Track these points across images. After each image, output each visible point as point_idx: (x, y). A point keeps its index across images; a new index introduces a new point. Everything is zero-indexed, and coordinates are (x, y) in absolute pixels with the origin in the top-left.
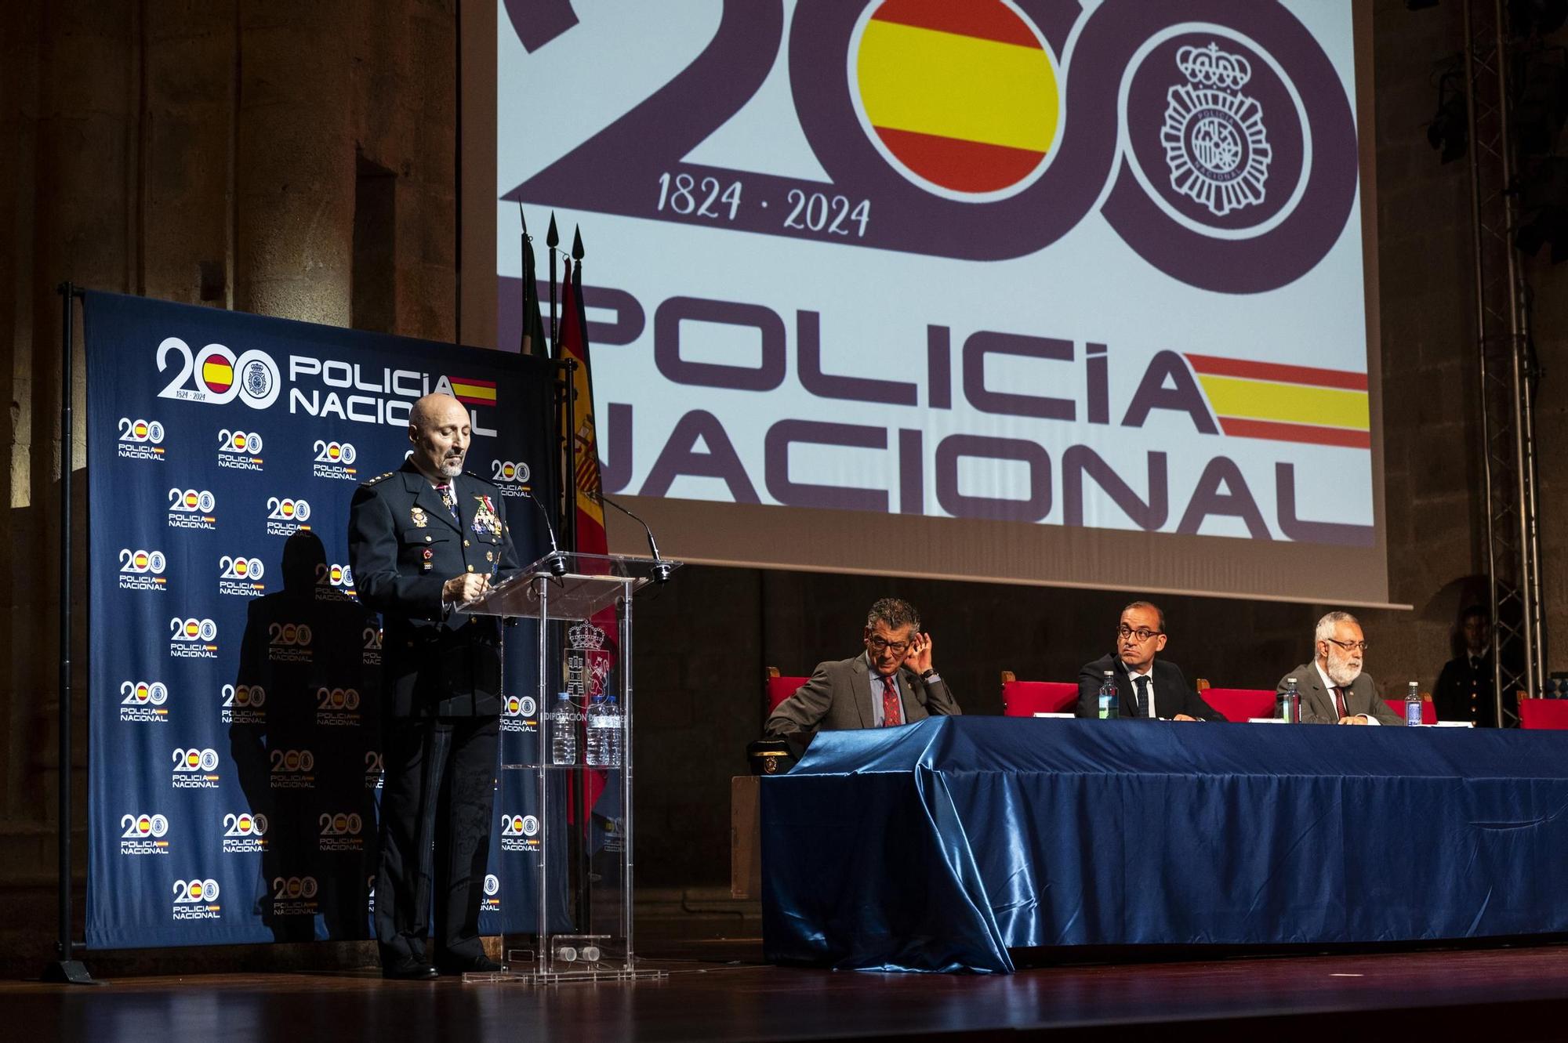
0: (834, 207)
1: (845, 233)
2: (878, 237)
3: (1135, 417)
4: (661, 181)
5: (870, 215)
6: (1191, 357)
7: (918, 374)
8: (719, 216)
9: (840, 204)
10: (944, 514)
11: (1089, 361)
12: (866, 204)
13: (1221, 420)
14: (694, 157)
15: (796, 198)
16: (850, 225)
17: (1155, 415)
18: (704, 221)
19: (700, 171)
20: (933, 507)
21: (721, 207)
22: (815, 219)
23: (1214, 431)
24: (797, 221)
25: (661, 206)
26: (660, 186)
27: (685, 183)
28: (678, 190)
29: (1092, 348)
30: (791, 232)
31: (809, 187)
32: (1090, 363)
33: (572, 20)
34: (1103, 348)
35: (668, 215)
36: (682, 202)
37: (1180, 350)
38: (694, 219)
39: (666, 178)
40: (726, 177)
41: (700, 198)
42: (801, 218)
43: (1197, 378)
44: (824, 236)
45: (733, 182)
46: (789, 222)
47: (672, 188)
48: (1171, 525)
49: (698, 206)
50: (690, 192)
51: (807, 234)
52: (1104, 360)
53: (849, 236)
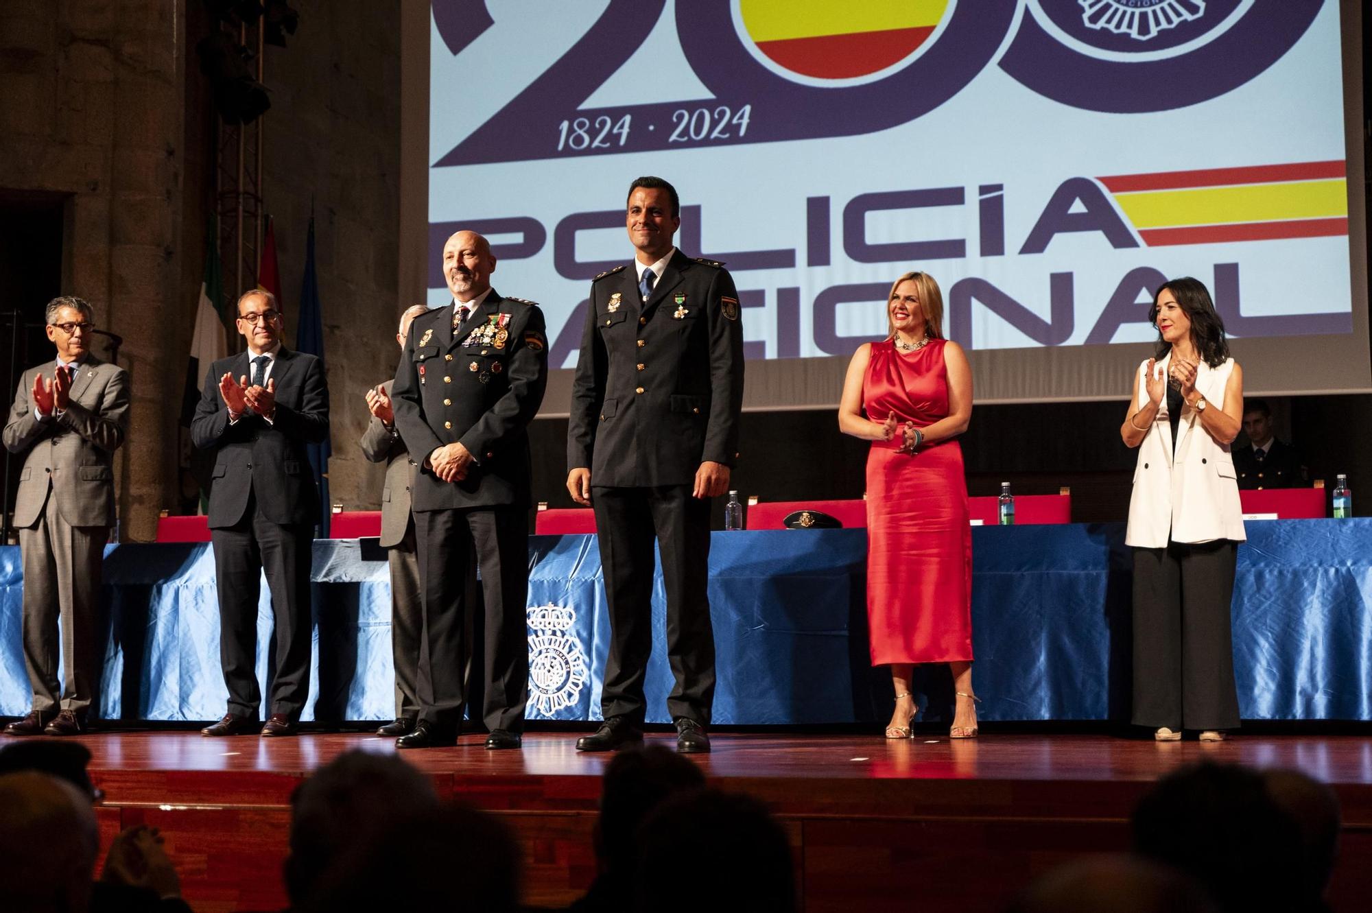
0: (716, 116)
1: (727, 136)
2: (758, 134)
3: (1036, 243)
4: (560, 128)
5: (750, 117)
6: (1103, 180)
7: (799, 242)
8: (611, 144)
9: (722, 114)
10: (821, 354)
11: (982, 202)
12: (748, 108)
13: (1144, 234)
14: (591, 103)
15: (681, 117)
16: (732, 129)
17: (1060, 240)
18: (599, 151)
19: (593, 114)
20: (808, 348)
21: (612, 138)
22: (698, 132)
23: (1132, 244)
24: (681, 135)
25: (561, 147)
26: (560, 132)
27: (581, 125)
28: (575, 131)
29: (984, 189)
30: (676, 145)
31: (691, 106)
32: (983, 204)
33: (490, 22)
34: (999, 187)
35: (568, 153)
36: (579, 140)
37: (1091, 174)
38: (589, 152)
39: (565, 125)
40: (616, 113)
41: (593, 133)
42: (686, 132)
43: (1112, 198)
44: (707, 142)
45: (624, 115)
46: (673, 137)
47: (571, 130)
48: (1078, 337)
49: (592, 141)
50: (585, 132)
51: (691, 144)
52: (1001, 198)
53: (732, 137)
